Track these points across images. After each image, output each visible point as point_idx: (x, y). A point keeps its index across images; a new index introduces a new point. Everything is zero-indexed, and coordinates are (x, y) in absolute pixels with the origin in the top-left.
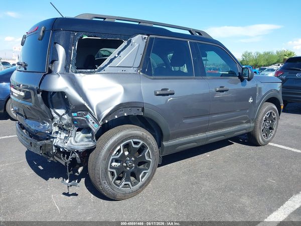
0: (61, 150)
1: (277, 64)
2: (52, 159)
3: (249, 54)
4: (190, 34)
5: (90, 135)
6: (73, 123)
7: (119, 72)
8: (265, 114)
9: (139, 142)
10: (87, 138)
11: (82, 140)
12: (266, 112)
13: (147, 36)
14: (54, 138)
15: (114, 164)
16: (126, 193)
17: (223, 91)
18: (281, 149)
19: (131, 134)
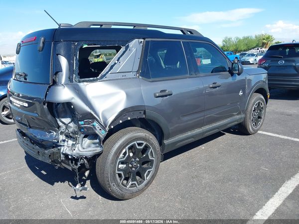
0: (70, 157)
1: (256, 48)
2: (59, 165)
3: (229, 39)
4: (182, 34)
5: (97, 141)
6: (80, 130)
7: (119, 78)
8: (253, 105)
9: (142, 144)
10: (94, 143)
11: (89, 146)
12: (254, 102)
13: (143, 40)
14: (61, 146)
15: (121, 166)
16: (133, 193)
17: (215, 87)
18: (270, 136)
19: (135, 137)
